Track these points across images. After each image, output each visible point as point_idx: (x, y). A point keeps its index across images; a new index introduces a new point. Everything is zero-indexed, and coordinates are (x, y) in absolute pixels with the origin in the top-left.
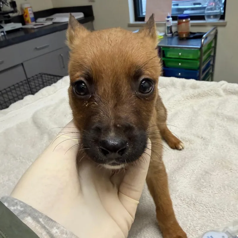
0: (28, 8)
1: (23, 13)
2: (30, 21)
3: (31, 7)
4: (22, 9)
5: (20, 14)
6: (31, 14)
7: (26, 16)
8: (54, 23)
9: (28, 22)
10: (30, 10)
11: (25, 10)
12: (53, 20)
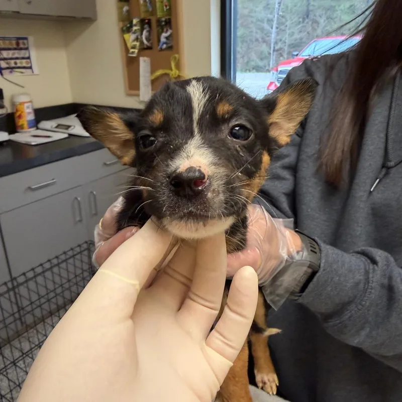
0: (25, 103)
1: (15, 111)
2: (26, 125)
3: (30, 102)
4: (13, 104)
5: (9, 111)
6: (29, 113)
7: (20, 117)
8: (70, 135)
9: (22, 127)
10: (28, 107)
11: (19, 107)
12: (70, 129)
